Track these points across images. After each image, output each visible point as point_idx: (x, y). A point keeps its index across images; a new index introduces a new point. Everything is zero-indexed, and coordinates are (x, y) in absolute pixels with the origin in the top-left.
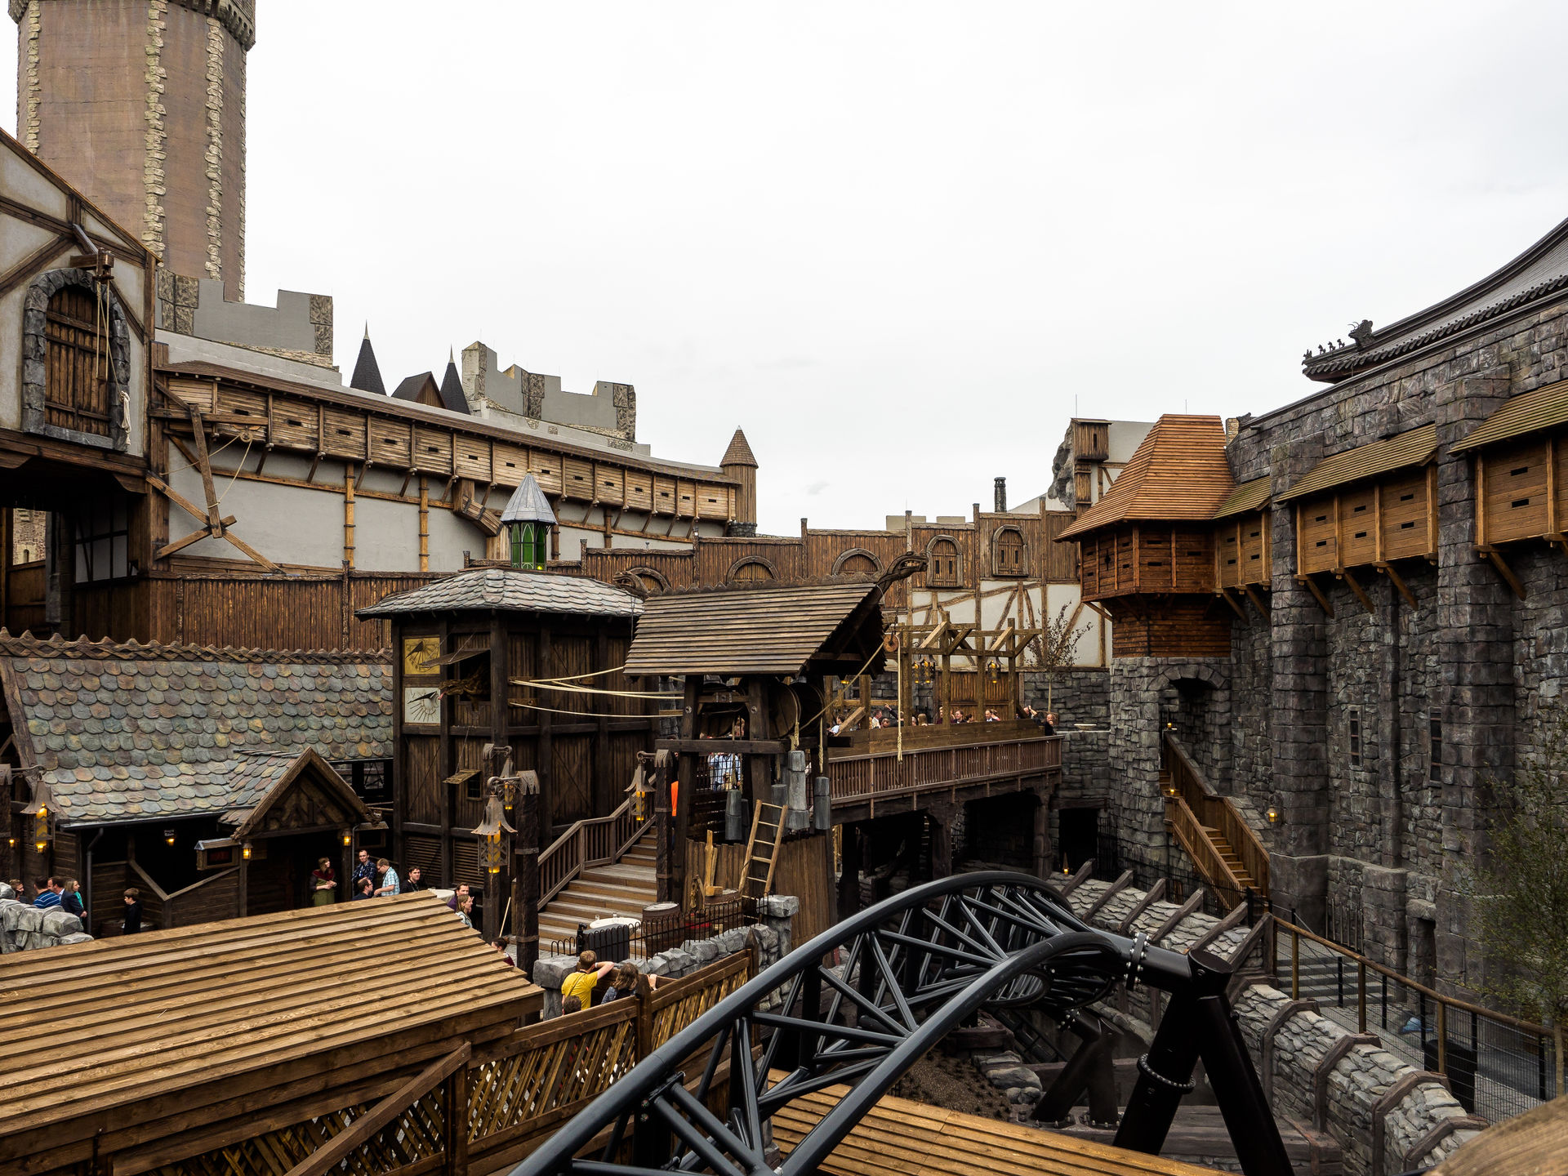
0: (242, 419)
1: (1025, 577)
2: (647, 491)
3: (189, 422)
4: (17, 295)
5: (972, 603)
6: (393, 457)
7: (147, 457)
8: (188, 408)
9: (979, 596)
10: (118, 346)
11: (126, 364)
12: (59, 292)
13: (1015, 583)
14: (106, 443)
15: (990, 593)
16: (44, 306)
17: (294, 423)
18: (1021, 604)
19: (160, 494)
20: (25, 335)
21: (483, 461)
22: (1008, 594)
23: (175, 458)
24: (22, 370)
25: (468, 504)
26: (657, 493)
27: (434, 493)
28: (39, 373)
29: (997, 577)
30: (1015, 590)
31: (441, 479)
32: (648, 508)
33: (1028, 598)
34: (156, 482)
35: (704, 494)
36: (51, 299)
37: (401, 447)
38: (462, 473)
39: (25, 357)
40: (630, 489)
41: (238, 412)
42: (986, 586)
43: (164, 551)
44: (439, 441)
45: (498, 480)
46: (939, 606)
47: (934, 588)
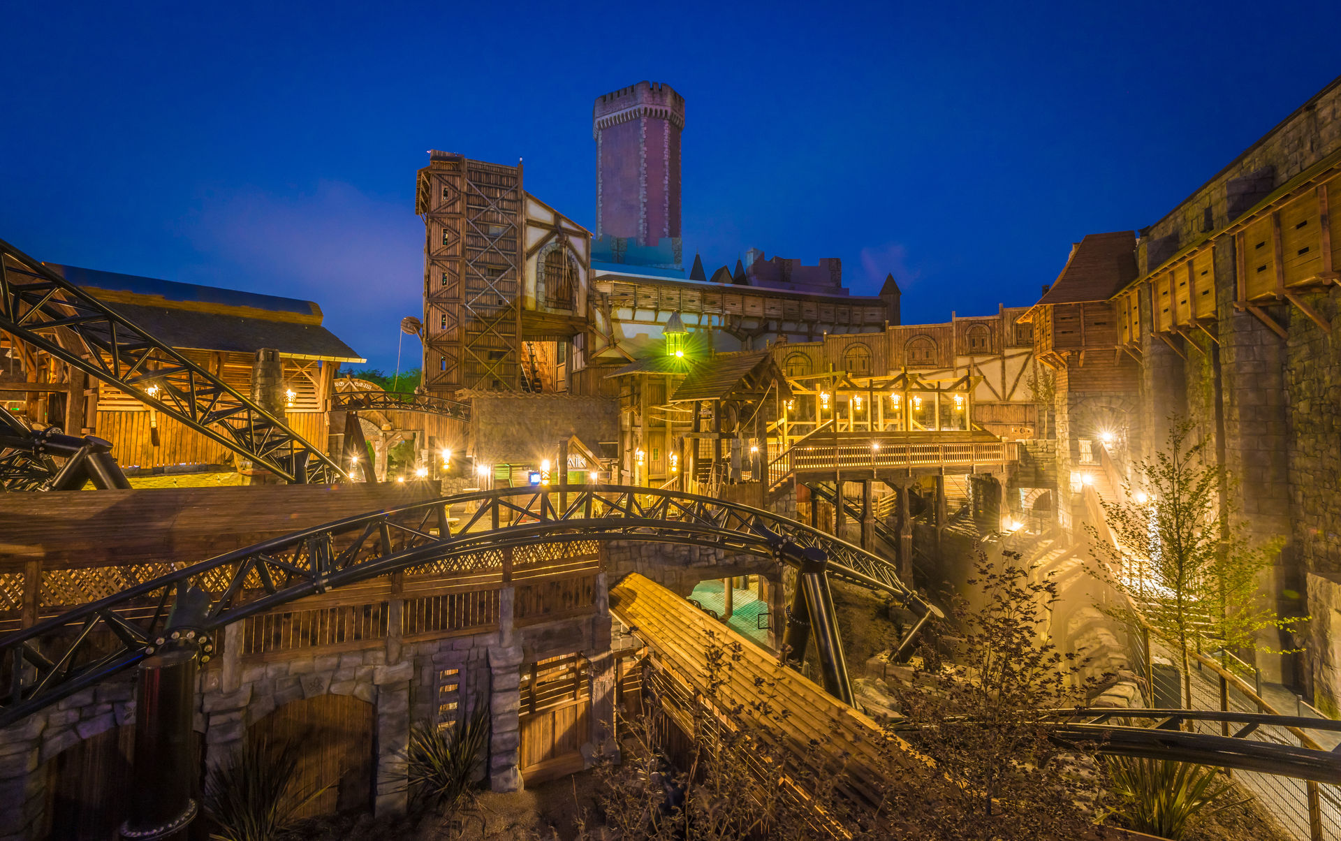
0: (624, 297)
3: (602, 300)
4: (534, 258)
5: (998, 363)
6: (694, 307)
7: (587, 316)
8: (602, 295)
9: (1003, 358)
10: (573, 273)
11: (578, 279)
12: (551, 253)
13: (1029, 349)
14: (569, 313)
15: (1012, 357)
16: (544, 260)
17: (647, 297)
19: (592, 332)
20: (537, 273)
21: (740, 305)
22: (1024, 358)
23: (598, 314)
24: (537, 286)
28: (542, 287)
29: (1018, 345)
30: (1030, 353)
31: (719, 316)
34: (592, 328)
35: (868, 311)
36: (547, 257)
37: (697, 302)
38: (728, 312)
39: (538, 282)
41: (623, 294)
42: (1008, 352)
43: (594, 356)
46: (975, 365)
47: (971, 354)
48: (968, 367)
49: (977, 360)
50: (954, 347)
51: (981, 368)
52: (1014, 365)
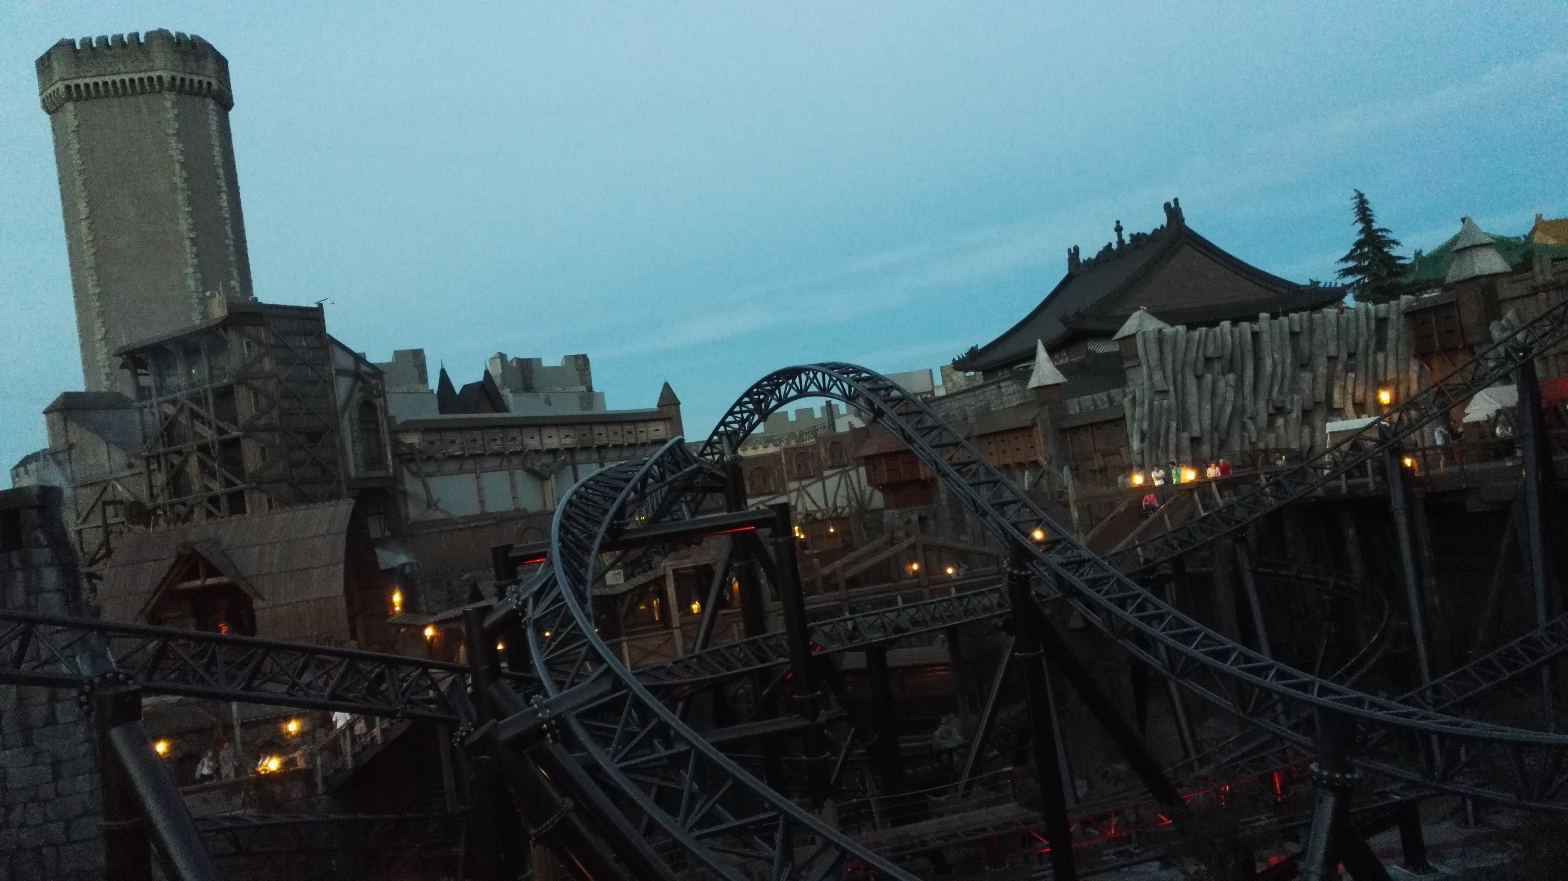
0: (432, 446)
1: (847, 465)
2: (620, 433)
3: (412, 453)
5: (820, 484)
6: (496, 447)
7: (396, 475)
8: (411, 446)
9: (823, 479)
11: (382, 432)
12: (362, 406)
13: (841, 470)
14: (382, 473)
15: (830, 476)
16: (356, 415)
17: (453, 442)
18: (846, 480)
19: (403, 493)
20: (352, 432)
21: (537, 438)
22: (837, 477)
23: (406, 472)
24: (354, 449)
25: (533, 464)
26: (625, 432)
27: (516, 461)
29: (832, 468)
30: (841, 473)
31: (517, 453)
32: (621, 442)
33: (849, 477)
34: (400, 487)
35: (652, 427)
37: (499, 442)
38: (529, 448)
39: (354, 442)
40: (611, 434)
41: (430, 443)
42: (826, 473)
44: (515, 433)
45: (546, 447)
46: (803, 488)
47: (799, 479)
48: (798, 490)
49: (805, 482)
50: (785, 472)
51: (809, 489)
52: (831, 483)
